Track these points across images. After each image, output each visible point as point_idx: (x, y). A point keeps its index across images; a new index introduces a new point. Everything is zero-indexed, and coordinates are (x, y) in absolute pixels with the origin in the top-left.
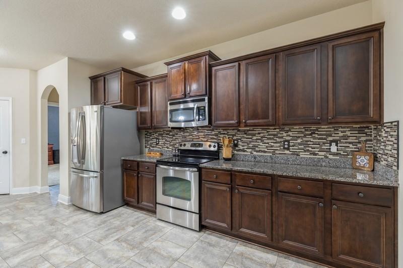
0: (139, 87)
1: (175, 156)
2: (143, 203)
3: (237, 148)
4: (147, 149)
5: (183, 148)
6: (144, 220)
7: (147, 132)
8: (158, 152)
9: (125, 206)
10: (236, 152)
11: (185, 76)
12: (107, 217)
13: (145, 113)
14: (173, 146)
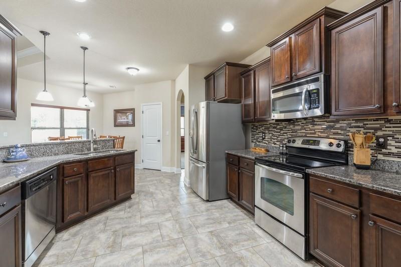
0: (243, 79)
1: (282, 154)
2: (243, 201)
3: (384, 150)
4: (253, 144)
5: (291, 144)
6: (241, 220)
7: (254, 125)
8: (264, 148)
9: (229, 200)
10: (380, 157)
11: (291, 54)
12: (212, 206)
13: (249, 105)
14: (281, 141)
